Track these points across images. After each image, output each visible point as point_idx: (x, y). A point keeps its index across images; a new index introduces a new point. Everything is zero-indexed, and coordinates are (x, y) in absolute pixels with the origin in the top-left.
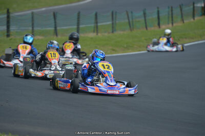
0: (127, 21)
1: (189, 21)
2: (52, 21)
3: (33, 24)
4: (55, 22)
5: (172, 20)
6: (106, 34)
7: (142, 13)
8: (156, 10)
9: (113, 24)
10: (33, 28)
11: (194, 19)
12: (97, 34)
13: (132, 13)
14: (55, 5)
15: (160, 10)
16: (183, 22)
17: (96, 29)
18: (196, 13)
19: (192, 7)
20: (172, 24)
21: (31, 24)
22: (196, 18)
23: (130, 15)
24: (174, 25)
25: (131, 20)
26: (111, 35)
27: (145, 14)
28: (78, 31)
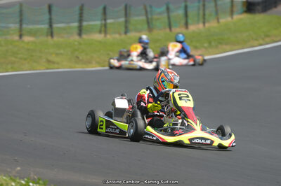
0: (144, 18)
1: (225, 20)
2: (47, 17)
3: (21, 20)
4: (50, 19)
5: (204, 18)
6: (117, 36)
7: (164, 8)
8: (183, 5)
9: (126, 21)
10: (21, 25)
11: (232, 18)
12: (105, 36)
13: (151, 7)
16: (218, 22)
17: (104, 29)
18: (235, 9)
20: (204, 23)
21: (18, 20)
22: (236, 17)
23: (149, 9)
24: (207, 25)
25: (150, 16)
26: (123, 36)
27: (168, 9)
28: (80, 31)
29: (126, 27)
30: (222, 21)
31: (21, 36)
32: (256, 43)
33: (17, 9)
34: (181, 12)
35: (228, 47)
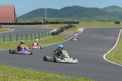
0: (30, 37)
1: (48, 37)
3: (4, 38)
4: (10, 37)
5: (43, 37)
7: (34, 35)
8: (38, 34)
9: (27, 38)
14: (2, 32)
15: (40, 33)
19: (48, 32)
22: (50, 36)
23: (31, 35)
26: (26, 41)
28: (17, 40)
29: (26, 39)
30: (47, 37)
31: (4, 41)
32: (56, 42)
33: (3, 35)
34: (38, 35)
35: (50, 43)
